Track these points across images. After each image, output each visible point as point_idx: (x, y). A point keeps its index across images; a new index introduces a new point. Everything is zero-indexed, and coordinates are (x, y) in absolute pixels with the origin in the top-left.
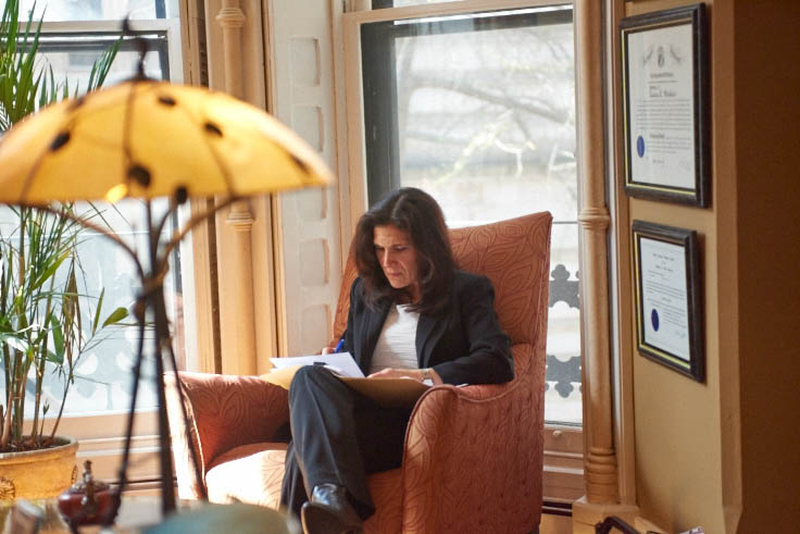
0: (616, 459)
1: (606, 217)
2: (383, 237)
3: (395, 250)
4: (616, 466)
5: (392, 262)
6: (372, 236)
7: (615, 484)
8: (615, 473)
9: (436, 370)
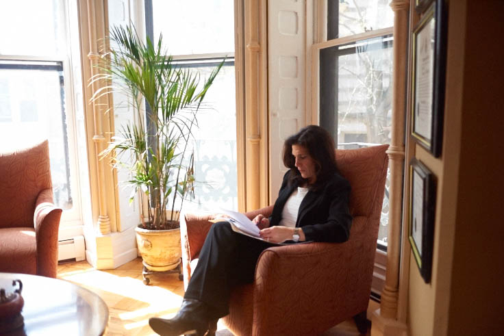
0: (398, 295)
1: (402, 153)
2: (295, 151)
3: (300, 157)
4: (397, 298)
5: (298, 164)
6: (291, 150)
7: (396, 309)
8: (396, 302)
9: (303, 229)
